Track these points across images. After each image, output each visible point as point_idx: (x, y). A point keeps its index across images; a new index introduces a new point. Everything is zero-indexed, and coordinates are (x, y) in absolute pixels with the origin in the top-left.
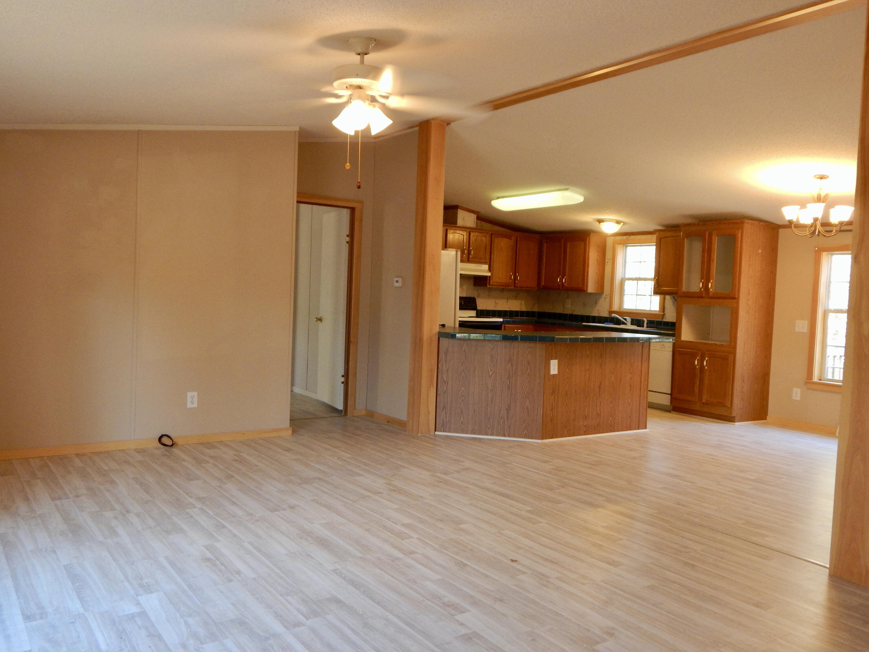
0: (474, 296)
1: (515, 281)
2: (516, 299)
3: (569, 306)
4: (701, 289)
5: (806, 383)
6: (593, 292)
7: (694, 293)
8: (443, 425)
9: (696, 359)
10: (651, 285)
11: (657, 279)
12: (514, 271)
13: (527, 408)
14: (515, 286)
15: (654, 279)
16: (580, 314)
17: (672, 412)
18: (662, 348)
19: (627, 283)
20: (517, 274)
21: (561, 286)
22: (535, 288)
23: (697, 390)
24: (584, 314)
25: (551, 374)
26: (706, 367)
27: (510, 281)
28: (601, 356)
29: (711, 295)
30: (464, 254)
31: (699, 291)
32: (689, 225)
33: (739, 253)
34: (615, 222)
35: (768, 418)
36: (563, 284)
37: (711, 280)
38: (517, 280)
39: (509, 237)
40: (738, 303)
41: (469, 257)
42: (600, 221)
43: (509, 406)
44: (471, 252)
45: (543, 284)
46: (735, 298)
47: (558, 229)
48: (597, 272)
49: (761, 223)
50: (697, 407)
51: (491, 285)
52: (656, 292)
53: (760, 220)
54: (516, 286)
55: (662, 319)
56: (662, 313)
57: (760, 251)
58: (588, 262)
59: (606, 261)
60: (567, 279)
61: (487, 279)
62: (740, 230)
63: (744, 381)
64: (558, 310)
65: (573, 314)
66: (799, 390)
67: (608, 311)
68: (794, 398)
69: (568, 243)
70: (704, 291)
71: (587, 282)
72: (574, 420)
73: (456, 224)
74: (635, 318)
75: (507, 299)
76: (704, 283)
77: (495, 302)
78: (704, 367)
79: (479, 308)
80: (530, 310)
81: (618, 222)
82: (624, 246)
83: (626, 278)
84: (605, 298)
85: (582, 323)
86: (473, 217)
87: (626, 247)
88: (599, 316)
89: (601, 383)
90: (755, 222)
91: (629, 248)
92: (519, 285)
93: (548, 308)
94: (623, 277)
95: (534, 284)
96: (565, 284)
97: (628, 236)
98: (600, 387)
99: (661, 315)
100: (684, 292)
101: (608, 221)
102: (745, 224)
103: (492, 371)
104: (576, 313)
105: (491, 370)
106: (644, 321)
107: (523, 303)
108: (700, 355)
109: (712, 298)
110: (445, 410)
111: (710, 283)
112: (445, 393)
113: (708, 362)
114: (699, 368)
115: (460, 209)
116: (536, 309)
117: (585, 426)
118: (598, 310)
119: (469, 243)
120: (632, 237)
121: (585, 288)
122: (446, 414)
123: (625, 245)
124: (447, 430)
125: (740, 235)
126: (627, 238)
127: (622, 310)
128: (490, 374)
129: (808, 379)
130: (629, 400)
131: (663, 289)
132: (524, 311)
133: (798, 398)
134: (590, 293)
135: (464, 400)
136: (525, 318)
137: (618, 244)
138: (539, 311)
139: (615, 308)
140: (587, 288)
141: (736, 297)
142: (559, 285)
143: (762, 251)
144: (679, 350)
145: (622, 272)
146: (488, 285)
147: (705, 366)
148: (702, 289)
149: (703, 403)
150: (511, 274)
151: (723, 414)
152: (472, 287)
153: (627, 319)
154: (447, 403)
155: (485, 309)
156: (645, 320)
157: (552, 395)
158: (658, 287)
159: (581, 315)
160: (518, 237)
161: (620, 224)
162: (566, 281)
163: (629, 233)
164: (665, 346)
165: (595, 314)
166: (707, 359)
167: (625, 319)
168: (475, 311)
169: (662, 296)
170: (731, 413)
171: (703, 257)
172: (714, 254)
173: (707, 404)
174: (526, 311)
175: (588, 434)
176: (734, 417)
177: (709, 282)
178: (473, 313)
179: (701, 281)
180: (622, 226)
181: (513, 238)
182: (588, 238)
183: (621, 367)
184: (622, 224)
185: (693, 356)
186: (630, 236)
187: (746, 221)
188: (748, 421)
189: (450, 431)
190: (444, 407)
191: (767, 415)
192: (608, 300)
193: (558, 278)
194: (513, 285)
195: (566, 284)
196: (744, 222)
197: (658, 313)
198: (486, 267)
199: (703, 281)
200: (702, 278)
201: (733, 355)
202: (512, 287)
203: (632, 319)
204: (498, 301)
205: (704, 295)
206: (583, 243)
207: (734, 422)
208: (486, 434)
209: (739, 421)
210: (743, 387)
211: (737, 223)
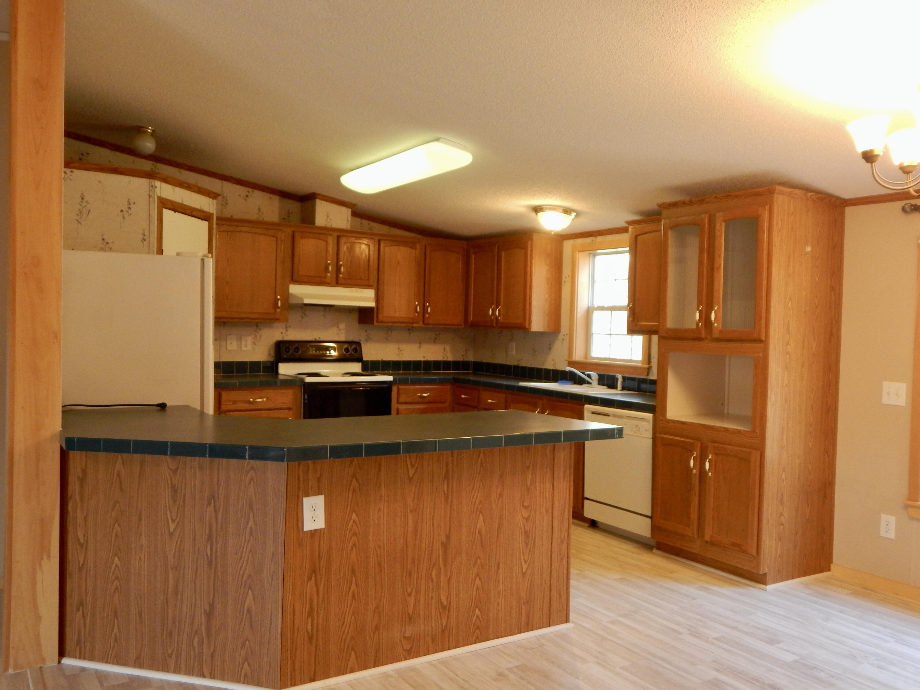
0: (360, 340)
1: (424, 315)
2: (434, 342)
3: (514, 353)
4: (698, 324)
5: (907, 507)
6: (541, 329)
7: (686, 331)
8: (78, 642)
9: (692, 455)
10: (623, 317)
11: (632, 307)
12: (422, 298)
13: (249, 611)
14: (423, 322)
15: (628, 307)
16: (528, 365)
17: (655, 551)
18: (635, 432)
19: (597, 315)
20: (428, 304)
21: (495, 322)
22: (461, 325)
23: (694, 516)
24: (533, 366)
25: (305, 530)
26: (710, 473)
27: (414, 315)
28: (446, 477)
29: (716, 334)
30: (329, 273)
31: (694, 327)
32: (674, 205)
33: (765, 252)
34: (562, 211)
35: (832, 567)
36: (497, 318)
37: (715, 307)
38: (427, 313)
39: (411, 244)
40: (766, 351)
41: (337, 277)
42: (537, 209)
43: (212, 606)
44: (340, 269)
45: (471, 319)
46: (760, 341)
47: (487, 231)
48: (547, 298)
49: (809, 194)
50: (696, 548)
51: (381, 322)
52: (632, 330)
53: (807, 189)
54: (425, 322)
55: (648, 375)
56: (647, 366)
57: (809, 249)
58: (531, 282)
59: (564, 279)
60: (502, 310)
61: (374, 312)
62: (767, 208)
63: (782, 502)
64: (500, 359)
65: (519, 365)
66: (892, 520)
67: (566, 360)
68: (883, 533)
69: (503, 252)
70: (703, 326)
71: (530, 315)
72: (377, 628)
73: (314, 224)
74: (606, 374)
75: (420, 344)
76: (704, 312)
77: (399, 348)
78: (706, 473)
79: (365, 358)
80: (460, 358)
81: (567, 211)
82: (590, 254)
83: (594, 307)
84: (563, 340)
85: (518, 383)
86: (346, 212)
87: (595, 255)
88: (554, 369)
89: (448, 537)
90: (797, 191)
91: (599, 259)
92: (431, 321)
93: (486, 357)
94: (590, 305)
95: (459, 319)
96: (500, 318)
97: (593, 238)
98: (445, 546)
99: (644, 368)
100: (669, 330)
101: (550, 209)
102: (776, 195)
103: (176, 523)
104: (524, 364)
105: (173, 521)
106: (617, 379)
107: (448, 348)
108: (698, 449)
109: (718, 340)
110: (83, 609)
111: (713, 312)
112: (80, 569)
113: (713, 463)
114: (698, 473)
115: (322, 199)
116: (471, 358)
117: (407, 639)
118: (553, 360)
119: (338, 254)
120: (600, 239)
121: (527, 323)
122: (84, 617)
123: (591, 252)
124: (87, 654)
125: (766, 216)
126: (592, 240)
127: (589, 360)
128: (172, 530)
129: (911, 500)
130: (525, 567)
131: (643, 324)
132: (450, 361)
133: (892, 535)
134: (536, 333)
135: (119, 588)
136: (451, 371)
137: (579, 251)
138: (475, 360)
139: (578, 356)
140: (530, 324)
141: (763, 338)
142: (492, 321)
143: (812, 249)
144: (663, 438)
145: (589, 298)
146: (375, 322)
147: (707, 470)
148: (701, 324)
149: (707, 542)
150: (417, 303)
151: (743, 567)
152: (356, 325)
153: (592, 376)
154: (86, 593)
155: (380, 360)
156: (620, 377)
157: (310, 579)
158: (633, 320)
159: (530, 367)
160: (427, 245)
161: (570, 215)
162: (501, 313)
163: (593, 232)
164: (639, 428)
165: (549, 365)
166: (710, 457)
167: (589, 376)
168: (360, 364)
169: (647, 336)
170: (758, 566)
171: (701, 263)
172: (720, 256)
173: (712, 543)
174: (453, 361)
175: (418, 655)
176: (765, 575)
177: (712, 309)
178: (356, 367)
179: (698, 309)
180: (575, 218)
181: (418, 246)
182: (529, 242)
183: (501, 495)
184: (574, 214)
185: (687, 450)
186: (596, 237)
187: (779, 188)
188: (793, 578)
189: (92, 659)
190: (81, 604)
191: (832, 562)
192: (566, 343)
193: (490, 309)
194: (421, 322)
195: (502, 318)
196: (775, 190)
197: (640, 364)
198: (370, 293)
199: (700, 308)
200: (700, 303)
201: (759, 452)
202: (421, 324)
203: (599, 375)
204: (403, 346)
205: (703, 335)
206: (523, 251)
207: (765, 583)
208: (165, 668)
209: (775, 581)
210: (782, 515)
211: (760, 194)
